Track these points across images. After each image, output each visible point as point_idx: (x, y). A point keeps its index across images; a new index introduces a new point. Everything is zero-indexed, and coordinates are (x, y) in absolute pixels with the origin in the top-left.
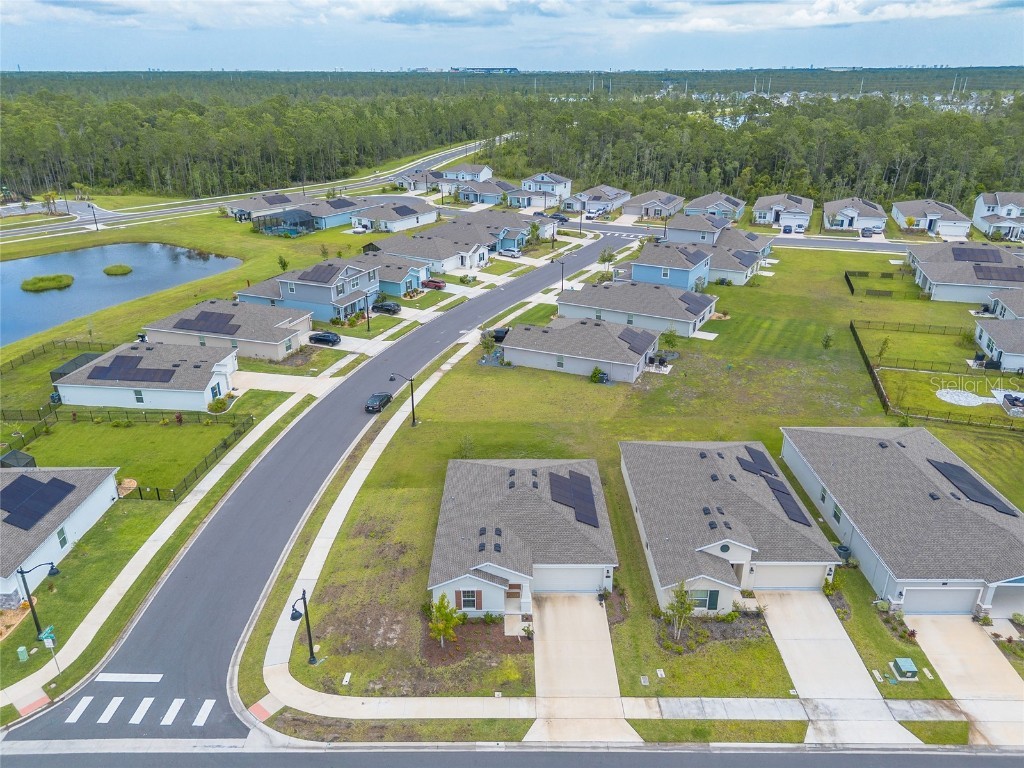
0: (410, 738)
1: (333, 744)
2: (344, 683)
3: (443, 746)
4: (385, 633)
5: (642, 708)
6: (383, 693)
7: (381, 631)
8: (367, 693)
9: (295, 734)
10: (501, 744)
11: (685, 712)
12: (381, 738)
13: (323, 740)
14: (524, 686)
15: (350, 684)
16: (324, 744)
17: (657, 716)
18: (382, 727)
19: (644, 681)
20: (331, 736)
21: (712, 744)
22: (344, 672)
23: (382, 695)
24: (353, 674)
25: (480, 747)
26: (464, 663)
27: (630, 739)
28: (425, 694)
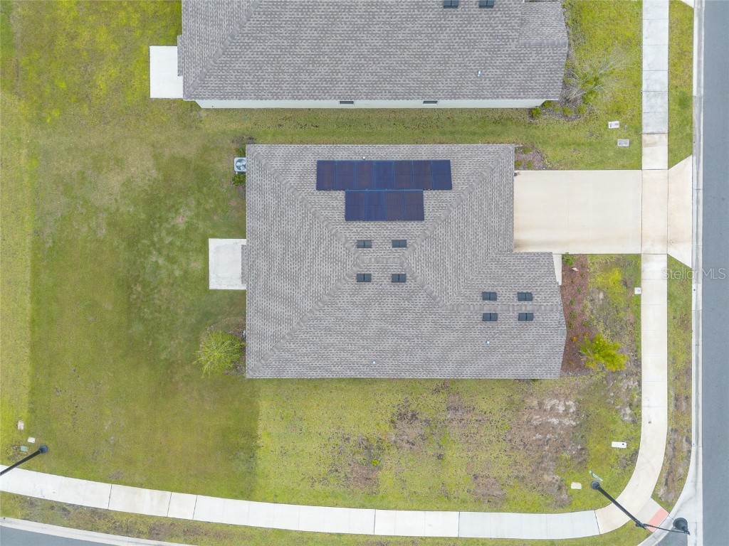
0: (688, 372)
1: (694, 441)
2: (625, 447)
3: (696, 339)
4: (557, 416)
5: (655, 152)
6: (636, 406)
7: (555, 421)
8: (636, 421)
9: (682, 479)
10: (694, 286)
11: (660, 110)
12: (688, 398)
13: (690, 451)
14: (629, 267)
15: (627, 439)
16: (693, 449)
17: (665, 139)
18: (677, 399)
19: (624, 143)
20: (685, 445)
21: (695, 93)
22: (610, 450)
23: (639, 406)
24: (614, 440)
25: (696, 306)
26: (601, 328)
27: (689, 169)
28: (637, 363)
